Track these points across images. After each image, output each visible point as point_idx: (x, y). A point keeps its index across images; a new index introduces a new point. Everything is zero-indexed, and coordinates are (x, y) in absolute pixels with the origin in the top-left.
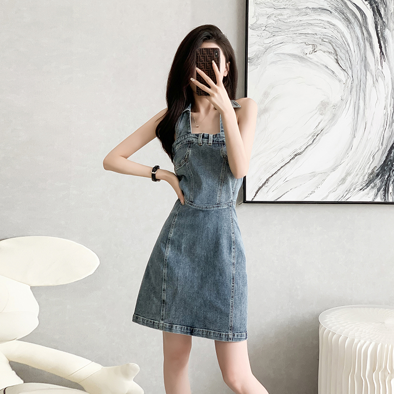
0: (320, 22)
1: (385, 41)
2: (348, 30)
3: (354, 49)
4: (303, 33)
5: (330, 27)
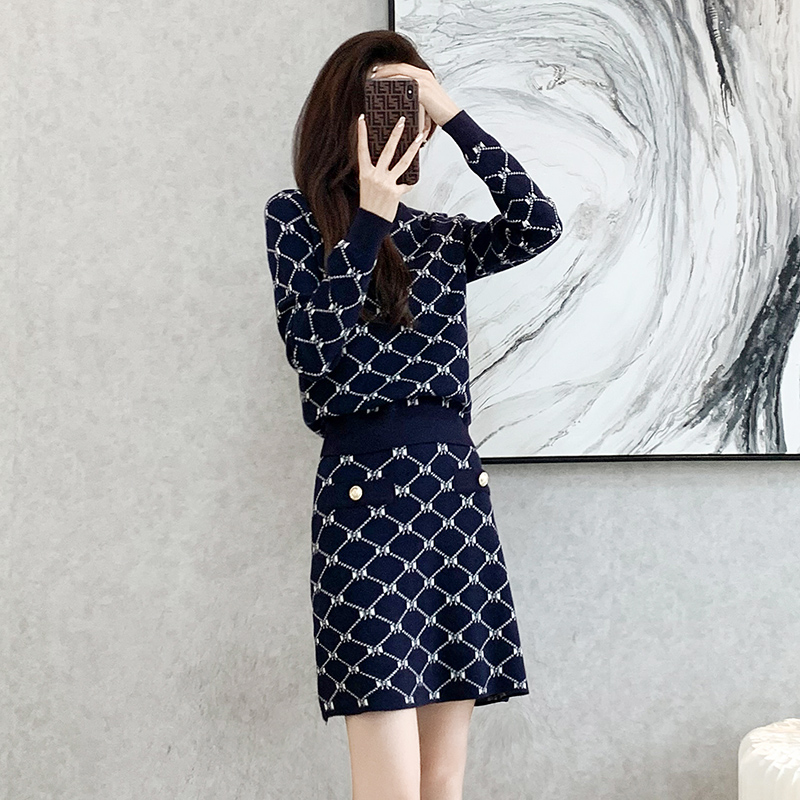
0: (570, 10)
1: (732, 55)
2: (640, 28)
3: (657, 76)
4: (530, 38)
5: (596, 23)
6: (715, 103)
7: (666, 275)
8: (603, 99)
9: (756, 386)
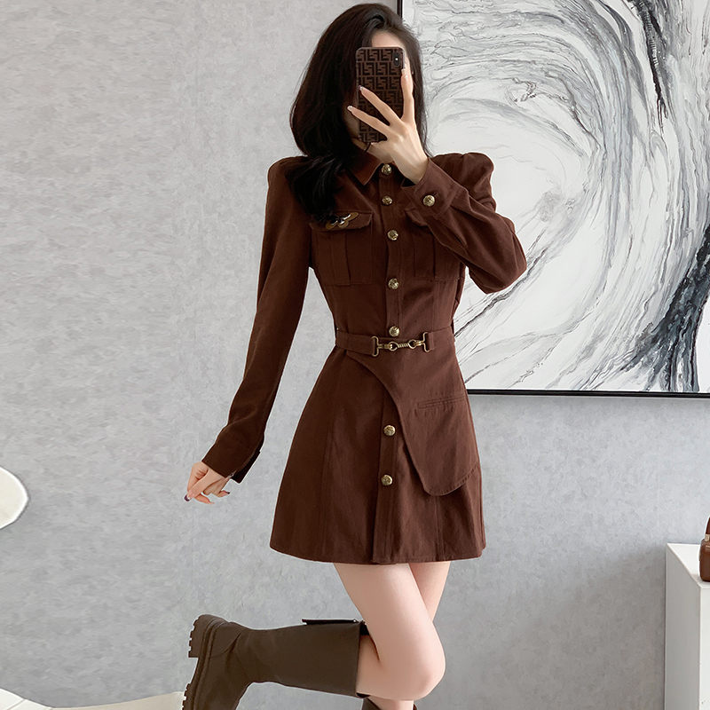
0: (541, 39)
1: (667, 77)
2: (596, 56)
3: (608, 93)
4: (508, 61)
5: (561, 50)
6: (652, 115)
7: (610, 251)
8: (564, 110)
9: (677, 340)
